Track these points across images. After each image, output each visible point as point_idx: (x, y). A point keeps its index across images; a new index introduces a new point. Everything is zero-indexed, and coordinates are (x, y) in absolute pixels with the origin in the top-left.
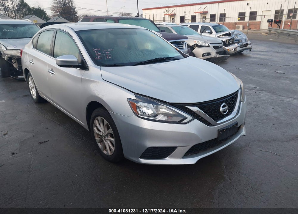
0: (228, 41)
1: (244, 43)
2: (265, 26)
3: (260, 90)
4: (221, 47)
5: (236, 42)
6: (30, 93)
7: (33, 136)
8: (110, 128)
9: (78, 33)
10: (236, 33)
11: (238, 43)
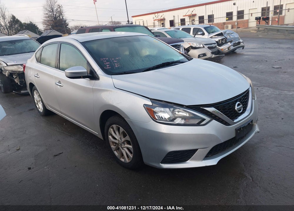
0: (220, 41)
1: (237, 42)
2: (253, 24)
3: (260, 86)
4: (215, 47)
5: (229, 42)
6: (36, 107)
7: (46, 149)
8: (127, 135)
9: (84, 44)
10: (227, 32)
11: (231, 42)
